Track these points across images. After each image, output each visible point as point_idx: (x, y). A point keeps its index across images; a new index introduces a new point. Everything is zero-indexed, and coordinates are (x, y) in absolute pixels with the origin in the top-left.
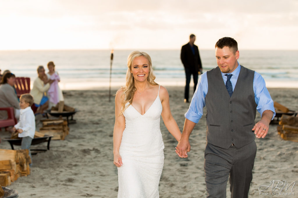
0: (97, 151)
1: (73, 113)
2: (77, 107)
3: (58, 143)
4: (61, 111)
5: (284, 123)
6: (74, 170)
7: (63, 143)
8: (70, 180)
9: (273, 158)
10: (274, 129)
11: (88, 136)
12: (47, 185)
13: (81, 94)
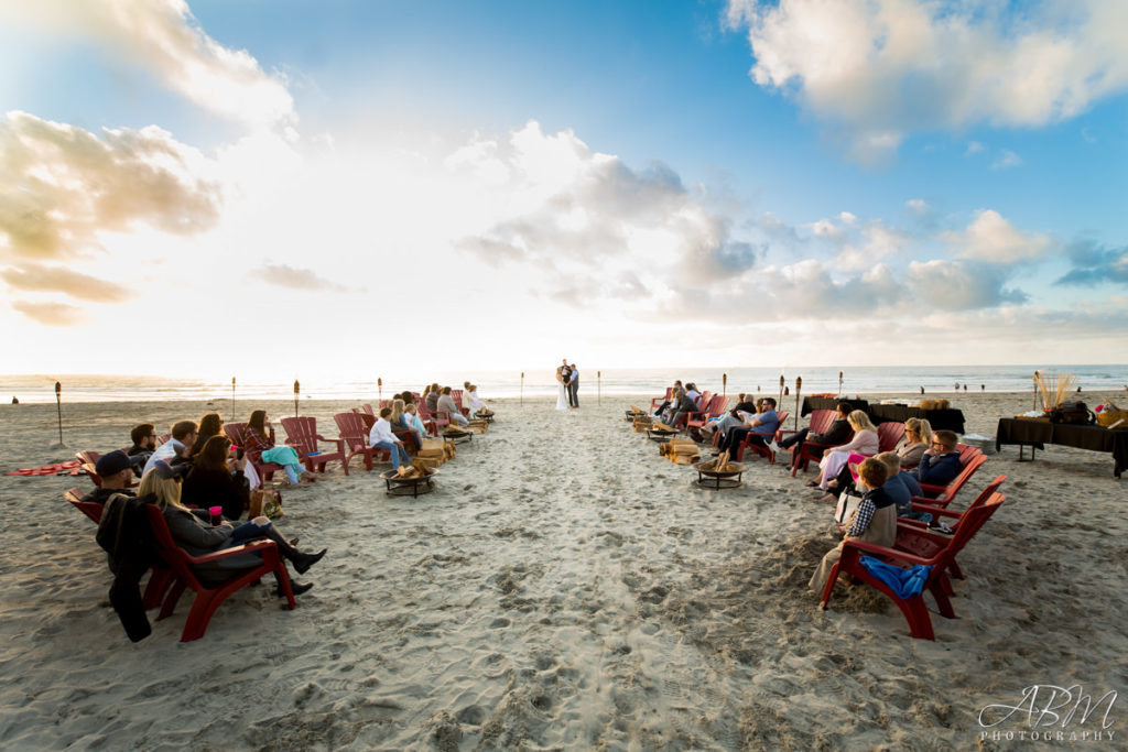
0: (505, 441)
1: (491, 415)
2: (496, 411)
3: (478, 436)
4: (483, 413)
5: (637, 420)
6: (487, 455)
7: (482, 436)
8: (483, 462)
9: (626, 445)
10: (630, 425)
11: (501, 431)
12: (465, 465)
13: (503, 402)
